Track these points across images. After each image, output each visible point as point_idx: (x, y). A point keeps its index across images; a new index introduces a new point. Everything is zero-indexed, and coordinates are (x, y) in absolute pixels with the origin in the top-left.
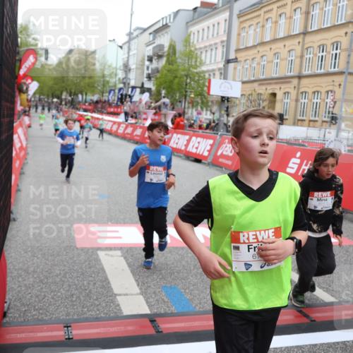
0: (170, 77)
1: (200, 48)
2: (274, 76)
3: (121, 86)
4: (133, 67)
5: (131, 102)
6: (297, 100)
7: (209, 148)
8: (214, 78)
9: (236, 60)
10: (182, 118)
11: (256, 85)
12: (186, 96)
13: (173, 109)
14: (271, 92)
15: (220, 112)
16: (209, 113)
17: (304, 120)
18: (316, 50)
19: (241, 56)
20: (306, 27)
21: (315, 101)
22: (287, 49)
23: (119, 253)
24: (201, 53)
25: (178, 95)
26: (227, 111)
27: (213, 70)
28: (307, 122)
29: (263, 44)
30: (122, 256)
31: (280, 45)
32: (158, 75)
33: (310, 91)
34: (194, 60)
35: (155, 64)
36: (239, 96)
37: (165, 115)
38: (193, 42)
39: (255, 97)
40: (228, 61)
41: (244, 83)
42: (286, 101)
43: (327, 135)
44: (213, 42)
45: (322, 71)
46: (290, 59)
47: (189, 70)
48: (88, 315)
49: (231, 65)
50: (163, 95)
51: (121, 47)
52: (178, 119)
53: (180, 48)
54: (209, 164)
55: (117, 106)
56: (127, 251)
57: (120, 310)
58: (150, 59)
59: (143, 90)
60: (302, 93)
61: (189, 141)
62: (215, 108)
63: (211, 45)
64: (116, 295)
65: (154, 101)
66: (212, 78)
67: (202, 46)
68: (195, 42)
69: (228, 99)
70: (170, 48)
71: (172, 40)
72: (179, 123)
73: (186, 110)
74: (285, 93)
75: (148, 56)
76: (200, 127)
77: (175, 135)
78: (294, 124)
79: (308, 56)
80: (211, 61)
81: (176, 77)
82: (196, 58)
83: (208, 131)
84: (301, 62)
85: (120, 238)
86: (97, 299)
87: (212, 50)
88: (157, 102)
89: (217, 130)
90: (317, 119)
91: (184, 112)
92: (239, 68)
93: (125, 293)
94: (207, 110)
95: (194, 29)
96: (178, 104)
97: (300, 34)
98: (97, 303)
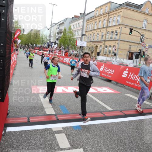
0: (64, 39)
1: (74, 31)
2: (97, 40)
4: (52, 36)
6: (104, 48)
9: (85, 35)
11: (91, 43)
12: (69, 46)
13: (65, 50)
14: (96, 45)
15: (80, 51)
16: (76, 51)
17: (106, 55)
18: (110, 33)
19: (87, 34)
20: (107, 25)
21: (110, 48)
22: (101, 32)
25: (66, 45)
26: (82, 51)
27: (78, 38)
29: (94, 30)
31: (99, 30)
32: (60, 39)
33: (108, 45)
35: (59, 35)
36: (86, 46)
37: (62, 52)
38: (72, 29)
39: (91, 47)
40: (83, 35)
41: (87, 42)
42: (100, 48)
43: (113, 59)
44: (78, 29)
45: (112, 39)
46: (102, 35)
47: (70, 37)
48: (35, 114)
49: (84, 36)
51: (48, 29)
53: (67, 30)
55: (47, 48)
57: (46, 113)
58: (58, 34)
59: (55, 43)
60: (106, 46)
62: (78, 50)
64: (44, 108)
66: (77, 40)
67: (75, 30)
69: (82, 47)
70: (64, 30)
71: (65, 28)
72: (67, 54)
73: (69, 50)
74: (100, 46)
77: (65, 58)
78: (103, 56)
79: (108, 34)
80: (77, 35)
81: (66, 40)
82: (73, 34)
84: (106, 36)
86: (38, 109)
87: (78, 31)
89: (78, 57)
90: (110, 54)
92: (86, 37)
93: (47, 107)
94: (76, 50)
95: (72, 24)
96: (66, 48)
97: (105, 27)
98: (38, 110)
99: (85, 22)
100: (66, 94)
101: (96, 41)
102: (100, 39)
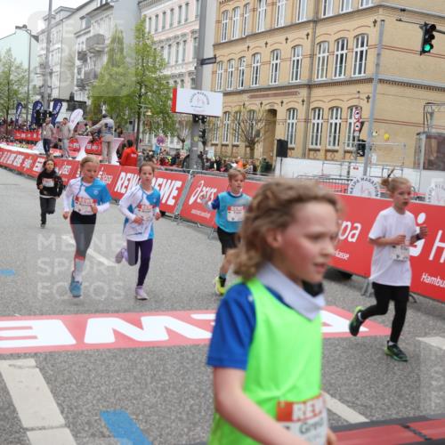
1: (161, 41)
2: (273, 84)
3: (38, 98)
4: (56, 69)
5: (54, 124)
6: (307, 121)
7: (175, 193)
8: (182, 86)
9: (213, 60)
10: (134, 148)
11: (245, 97)
12: (139, 114)
13: (120, 134)
14: (268, 107)
15: (192, 139)
16: (176, 139)
17: (319, 150)
18: (333, 47)
19: (223, 54)
20: (317, 12)
21: (334, 121)
22: (291, 44)
23: (32, 362)
24: (162, 47)
25: (127, 112)
26: (203, 136)
27: (181, 75)
28: (322, 153)
29: (254, 36)
30: (37, 367)
31: (281, 38)
32: (96, 82)
33: (326, 106)
34: (151, 59)
35: (90, 66)
36: (219, 113)
37: (109, 143)
38: (149, 33)
39: (245, 115)
40: (203, 62)
41: (226, 94)
42: (291, 121)
43: (352, 171)
44: (179, 33)
45: (343, 77)
46: (296, 58)
47: (144, 75)
49: (208, 69)
50: (104, 112)
51: (36, 38)
52: (127, 150)
53: (128, 40)
54: (176, 218)
55: (32, 131)
56: (45, 359)
58: (83, 56)
59: (73, 104)
60: (314, 109)
62: (185, 133)
63: (176, 37)
64: (26, 429)
65: (90, 123)
66: (179, 86)
67: (163, 38)
68: (153, 32)
69: (203, 119)
70: (113, 40)
71: (116, 29)
72: (128, 155)
73: (141, 136)
74: (289, 110)
75: (79, 53)
76: (163, 162)
77: (123, 174)
78: (304, 156)
79: (321, 55)
80: (177, 61)
82: (155, 56)
83: (174, 168)
84: (312, 64)
85: (35, 337)
87: (178, 43)
88: (94, 124)
89: (188, 167)
90: (336, 148)
91: (137, 140)
92: (220, 71)
93: (40, 425)
94: (172, 136)
95: (150, 12)
96: (130, 127)
97: (308, 22)
100: (134, 350)
101: (270, 89)
102: (285, 78)
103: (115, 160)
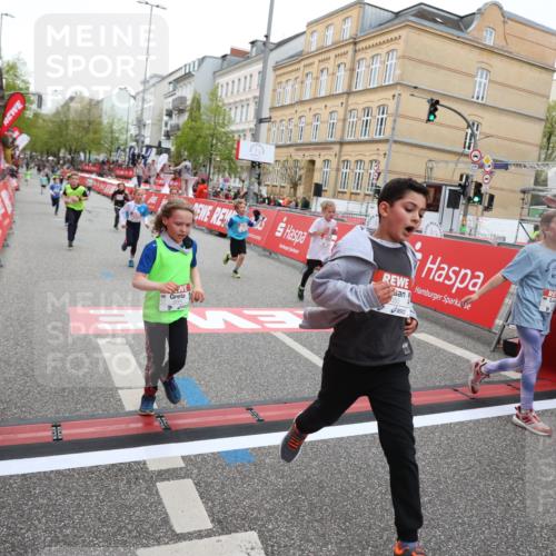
0: (192, 136)
1: (230, 104)
2: (313, 140)
3: (133, 143)
4: (148, 121)
6: (338, 170)
8: (244, 139)
9: (269, 120)
10: (206, 185)
11: (292, 150)
12: (210, 160)
13: (195, 175)
14: (309, 158)
15: (251, 180)
16: (238, 180)
17: (345, 193)
18: (361, 114)
19: (277, 115)
20: (350, 86)
21: (358, 171)
22: (328, 111)
24: (230, 109)
25: (201, 158)
26: (258, 178)
27: (244, 131)
28: (348, 195)
29: (301, 102)
31: (321, 105)
32: (179, 133)
33: (352, 159)
34: (221, 117)
35: (175, 120)
36: (272, 161)
37: (187, 181)
38: (221, 96)
39: (291, 163)
40: (261, 121)
41: (277, 147)
42: (326, 170)
43: (370, 210)
44: (244, 98)
45: (366, 137)
46: (332, 122)
47: (215, 129)
48: (83, 411)
49: (264, 126)
51: (134, 97)
52: (200, 186)
53: (205, 102)
55: (128, 169)
56: (133, 338)
57: (122, 406)
58: (169, 114)
59: (160, 150)
60: (344, 162)
61: (212, 212)
62: (245, 175)
63: (241, 101)
64: (117, 388)
66: (242, 139)
67: (231, 101)
68: (224, 96)
69: (259, 165)
70: (193, 102)
71: (195, 92)
72: (201, 192)
73: (211, 176)
74: (325, 161)
75: (167, 110)
76: (227, 197)
77: (197, 204)
78: (334, 196)
79: (351, 120)
80: (241, 120)
81: (199, 136)
82: (224, 115)
84: (344, 126)
85: (126, 322)
86: (94, 394)
87: (242, 106)
90: (359, 191)
92: (274, 129)
94: (235, 177)
95: (222, 81)
96: (203, 169)
97: (343, 93)
98: (93, 398)
99: (270, 75)
100: (200, 335)
101: (310, 144)
102: (323, 136)
103: (191, 194)
